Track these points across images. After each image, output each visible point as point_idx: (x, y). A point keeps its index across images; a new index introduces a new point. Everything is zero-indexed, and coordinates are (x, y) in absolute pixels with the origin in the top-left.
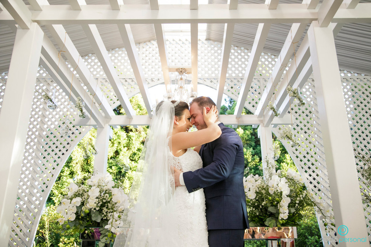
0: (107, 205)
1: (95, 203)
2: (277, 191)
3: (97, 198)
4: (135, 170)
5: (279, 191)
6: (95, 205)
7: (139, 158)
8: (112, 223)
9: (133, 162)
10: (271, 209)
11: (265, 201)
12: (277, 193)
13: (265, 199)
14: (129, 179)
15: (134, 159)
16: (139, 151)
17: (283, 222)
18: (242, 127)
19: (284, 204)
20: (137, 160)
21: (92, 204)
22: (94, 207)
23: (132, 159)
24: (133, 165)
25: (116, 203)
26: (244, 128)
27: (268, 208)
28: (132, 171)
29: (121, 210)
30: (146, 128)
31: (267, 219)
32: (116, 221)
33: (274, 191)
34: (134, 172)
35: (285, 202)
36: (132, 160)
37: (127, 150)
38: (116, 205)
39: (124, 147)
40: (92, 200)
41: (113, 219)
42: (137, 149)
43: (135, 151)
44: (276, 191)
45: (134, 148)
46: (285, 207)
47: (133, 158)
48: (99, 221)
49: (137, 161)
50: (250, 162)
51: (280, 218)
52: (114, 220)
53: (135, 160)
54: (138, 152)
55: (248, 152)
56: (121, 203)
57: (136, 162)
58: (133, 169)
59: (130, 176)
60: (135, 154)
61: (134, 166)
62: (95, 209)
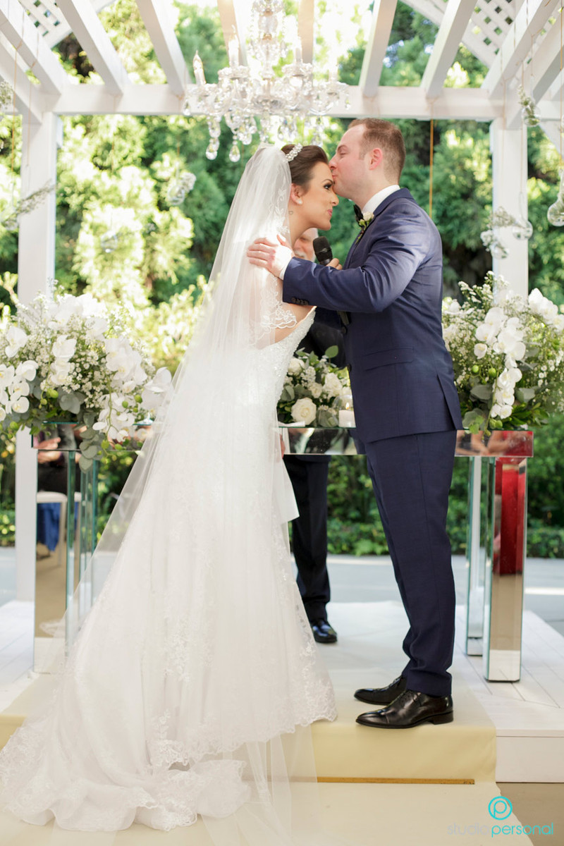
0: (93, 375)
1: (69, 374)
2: (493, 351)
3: (72, 361)
4: (112, 201)
5: (498, 351)
6: (71, 378)
7: (125, 158)
8: (109, 417)
9: (105, 173)
10: (477, 391)
11: (464, 373)
12: (493, 356)
13: (465, 369)
14: (95, 229)
15: (106, 164)
16: (124, 138)
17: (497, 424)
18: (464, 62)
19: (504, 383)
20: (115, 166)
21: (62, 375)
22: (67, 384)
23: (99, 161)
24: (103, 184)
25: (114, 373)
26: (471, 66)
27: (471, 388)
28: (104, 203)
29: (128, 390)
30: (143, 60)
31: (466, 413)
32: (118, 414)
33: (485, 351)
34: (109, 206)
35: (508, 380)
36: (101, 168)
37: (85, 135)
38: (116, 378)
39: (75, 124)
40: (62, 366)
41: (111, 409)
42: (116, 131)
43: (109, 135)
44: (489, 353)
45: (108, 127)
46: (508, 390)
47: (104, 159)
48: (76, 410)
49: (118, 169)
50: (482, 183)
51: (493, 414)
52: (114, 412)
53: (109, 168)
54: (119, 142)
55: (478, 149)
56: (127, 373)
57: (115, 173)
58: (105, 198)
59: (97, 221)
60: (109, 147)
61: (107, 188)
62: (69, 387)
